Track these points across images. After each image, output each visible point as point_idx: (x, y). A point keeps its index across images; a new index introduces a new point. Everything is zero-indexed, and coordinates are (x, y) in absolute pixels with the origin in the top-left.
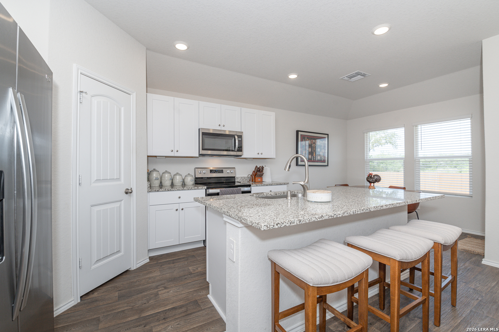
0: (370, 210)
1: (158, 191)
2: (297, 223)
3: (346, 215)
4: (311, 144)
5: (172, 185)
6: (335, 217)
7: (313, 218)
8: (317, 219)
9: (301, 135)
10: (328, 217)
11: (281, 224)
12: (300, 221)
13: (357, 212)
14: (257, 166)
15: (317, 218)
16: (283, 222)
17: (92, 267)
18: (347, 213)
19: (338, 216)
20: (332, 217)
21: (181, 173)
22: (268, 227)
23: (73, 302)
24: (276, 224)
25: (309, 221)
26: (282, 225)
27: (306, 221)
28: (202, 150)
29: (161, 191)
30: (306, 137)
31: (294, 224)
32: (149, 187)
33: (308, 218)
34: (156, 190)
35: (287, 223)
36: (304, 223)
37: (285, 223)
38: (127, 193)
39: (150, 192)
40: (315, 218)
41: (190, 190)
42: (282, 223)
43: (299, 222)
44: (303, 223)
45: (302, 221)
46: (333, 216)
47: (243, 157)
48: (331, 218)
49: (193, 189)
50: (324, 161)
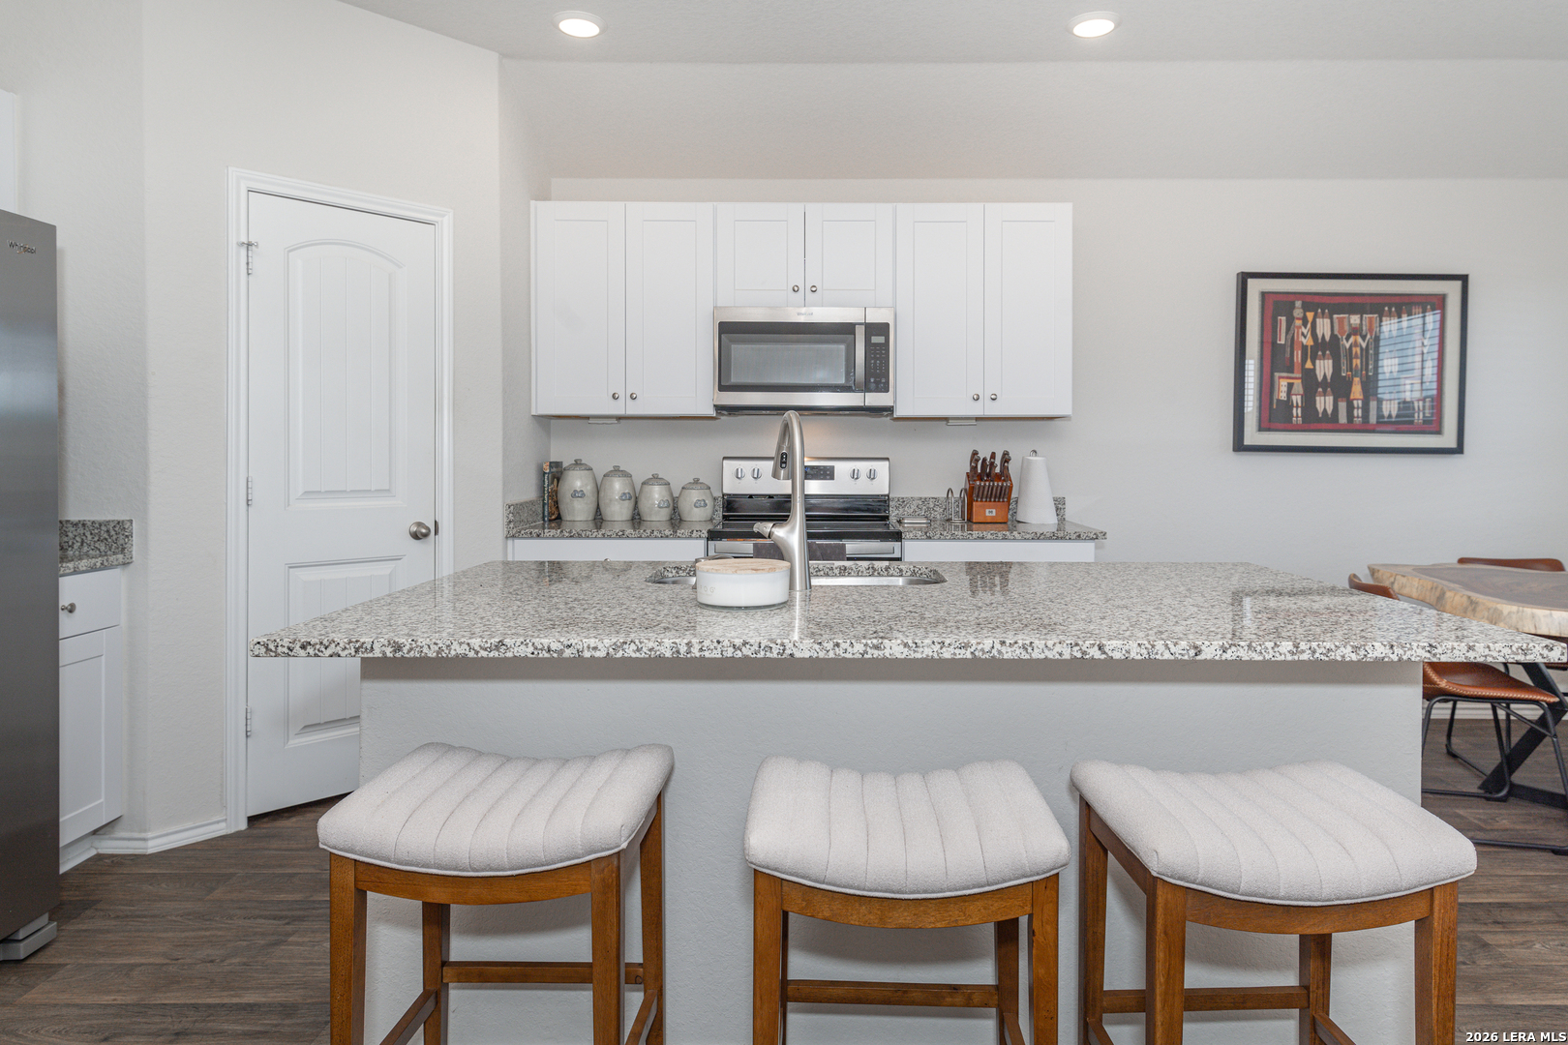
0: (788, 652)
1: (538, 536)
2: (384, 653)
3: (634, 655)
4: (1333, 335)
5: (637, 519)
6: (568, 653)
7: (455, 646)
8: (477, 652)
9: (1264, 295)
10: (531, 649)
11: (318, 647)
12: (398, 648)
13: (701, 650)
14: (975, 453)
15: (477, 648)
16: (325, 642)
17: (291, 742)
18: (638, 650)
19: (587, 654)
20: (555, 655)
21: (667, 478)
22: (271, 650)
23: (223, 825)
24: (299, 645)
25: (438, 653)
26: (323, 650)
27: (425, 650)
28: (720, 390)
29: (547, 538)
30: (1298, 304)
31: (371, 655)
32: (510, 522)
33: (436, 644)
34: (531, 533)
35: (341, 645)
36: (415, 658)
37: (333, 645)
38: (416, 536)
39: (513, 536)
40: (465, 646)
41: (648, 537)
42: (321, 643)
43: (395, 651)
44: (412, 654)
45: (405, 650)
46: (561, 652)
47: (898, 413)
48: (547, 655)
49: (656, 537)
50: (1434, 426)
